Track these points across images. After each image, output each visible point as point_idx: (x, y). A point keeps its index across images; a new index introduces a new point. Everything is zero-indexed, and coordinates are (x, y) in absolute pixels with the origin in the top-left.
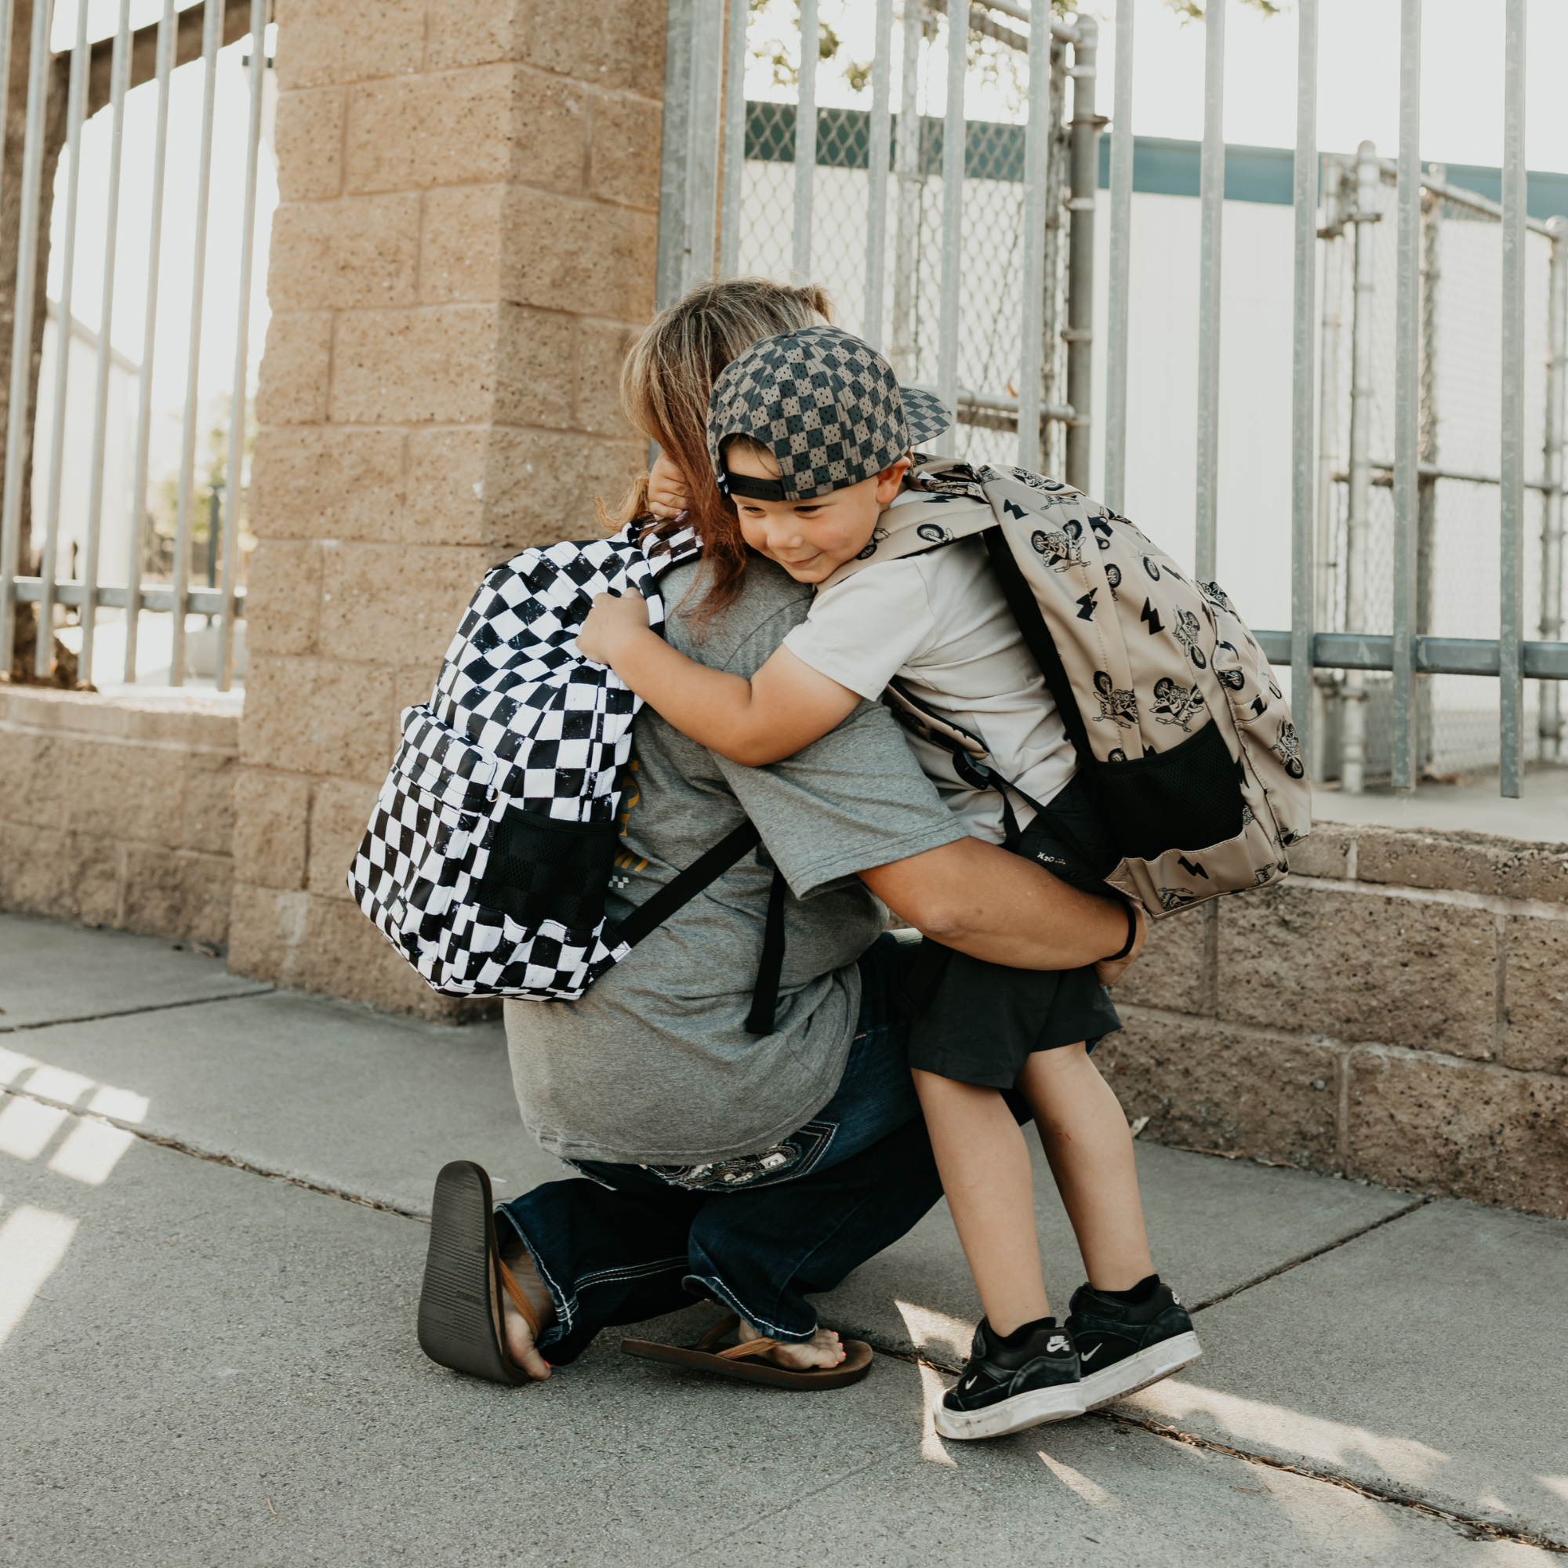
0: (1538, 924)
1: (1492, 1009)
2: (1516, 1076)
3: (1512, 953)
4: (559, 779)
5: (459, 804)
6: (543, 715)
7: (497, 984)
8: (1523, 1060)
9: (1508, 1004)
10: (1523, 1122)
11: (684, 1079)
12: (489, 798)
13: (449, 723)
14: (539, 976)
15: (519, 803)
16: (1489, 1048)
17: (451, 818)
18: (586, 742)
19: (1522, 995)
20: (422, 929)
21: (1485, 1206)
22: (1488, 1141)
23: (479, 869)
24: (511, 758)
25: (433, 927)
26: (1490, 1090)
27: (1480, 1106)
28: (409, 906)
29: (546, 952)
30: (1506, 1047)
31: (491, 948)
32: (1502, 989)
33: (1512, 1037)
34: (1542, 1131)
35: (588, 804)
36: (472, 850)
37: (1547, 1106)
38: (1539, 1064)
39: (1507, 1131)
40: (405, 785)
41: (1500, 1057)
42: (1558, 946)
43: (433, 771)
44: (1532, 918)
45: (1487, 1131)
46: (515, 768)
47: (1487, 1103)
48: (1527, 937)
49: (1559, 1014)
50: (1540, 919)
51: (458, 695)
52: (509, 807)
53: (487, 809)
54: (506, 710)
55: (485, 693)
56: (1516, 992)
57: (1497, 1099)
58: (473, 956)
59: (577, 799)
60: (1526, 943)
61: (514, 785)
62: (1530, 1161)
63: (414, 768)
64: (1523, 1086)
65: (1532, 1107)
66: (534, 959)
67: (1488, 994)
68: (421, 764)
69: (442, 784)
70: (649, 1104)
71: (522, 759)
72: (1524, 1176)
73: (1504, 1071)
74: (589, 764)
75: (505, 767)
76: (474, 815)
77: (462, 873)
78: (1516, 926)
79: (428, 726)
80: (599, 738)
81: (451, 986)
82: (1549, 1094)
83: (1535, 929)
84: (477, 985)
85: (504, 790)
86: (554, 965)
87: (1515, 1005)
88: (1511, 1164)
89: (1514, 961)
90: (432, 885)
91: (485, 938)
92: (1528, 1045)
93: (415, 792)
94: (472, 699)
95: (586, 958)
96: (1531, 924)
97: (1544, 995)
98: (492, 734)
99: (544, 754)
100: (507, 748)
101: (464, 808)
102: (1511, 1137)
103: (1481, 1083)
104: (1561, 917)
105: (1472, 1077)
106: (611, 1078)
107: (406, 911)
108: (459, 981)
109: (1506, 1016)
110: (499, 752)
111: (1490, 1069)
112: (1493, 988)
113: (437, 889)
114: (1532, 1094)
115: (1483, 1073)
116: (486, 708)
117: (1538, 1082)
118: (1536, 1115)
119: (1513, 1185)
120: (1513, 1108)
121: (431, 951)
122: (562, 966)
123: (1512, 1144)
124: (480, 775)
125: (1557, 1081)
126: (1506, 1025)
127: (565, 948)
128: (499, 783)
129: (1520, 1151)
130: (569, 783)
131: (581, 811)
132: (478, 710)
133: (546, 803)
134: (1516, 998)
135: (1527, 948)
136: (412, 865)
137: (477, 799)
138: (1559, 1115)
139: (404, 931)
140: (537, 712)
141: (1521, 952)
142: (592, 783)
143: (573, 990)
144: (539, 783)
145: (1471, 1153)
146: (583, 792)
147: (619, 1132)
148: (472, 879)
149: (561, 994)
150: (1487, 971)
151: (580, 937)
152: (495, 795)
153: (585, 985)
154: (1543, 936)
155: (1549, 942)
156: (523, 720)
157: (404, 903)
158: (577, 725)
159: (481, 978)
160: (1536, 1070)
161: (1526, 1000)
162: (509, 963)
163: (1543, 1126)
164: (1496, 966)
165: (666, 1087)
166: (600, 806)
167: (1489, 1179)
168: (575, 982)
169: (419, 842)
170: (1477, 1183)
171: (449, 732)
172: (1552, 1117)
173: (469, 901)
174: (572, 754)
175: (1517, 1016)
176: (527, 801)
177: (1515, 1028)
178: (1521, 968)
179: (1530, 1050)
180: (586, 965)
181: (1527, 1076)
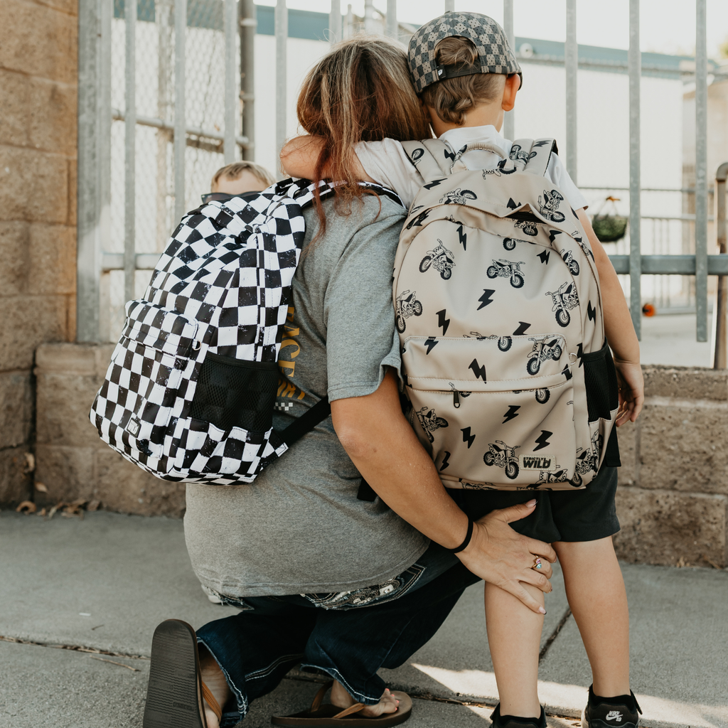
0: (660, 409)
1: (633, 457)
2: (647, 492)
3: (644, 426)
4: (240, 333)
5: (174, 352)
6: (226, 292)
7: (203, 471)
8: (651, 483)
9: (642, 453)
10: (652, 517)
11: (343, 534)
12: (194, 347)
13: (163, 303)
14: (230, 465)
15: (214, 350)
16: (632, 479)
17: (168, 361)
18: (256, 307)
19: (650, 448)
20: (152, 437)
21: (631, 564)
22: (632, 529)
23: (190, 395)
24: (208, 321)
25: (159, 435)
26: (632, 500)
27: (627, 510)
28: (142, 422)
29: (235, 449)
30: (640, 477)
31: (199, 447)
32: (639, 446)
33: (645, 471)
34: (663, 521)
35: (260, 349)
36: (184, 383)
37: (666, 507)
38: (660, 484)
39: (643, 522)
40: (133, 346)
41: (638, 483)
42: (671, 420)
43: (153, 335)
44: (656, 406)
45: (631, 523)
46: (211, 327)
47: (631, 508)
48: (653, 416)
49: (672, 457)
50: (661, 406)
51: (168, 287)
52: (208, 352)
53: (193, 354)
54: (200, 292)
55: (186, 284)
56: (647, 447)
57: (637, 506)
58: (187, 452)
59: (253, 345)
60: (652, 420)
61: (211, 338)
62: (655, 538)
63: (139, 334)
64: (652, 498)
65: (656, 508)
66: (226, 454)
67: (631, 449)
68: (144, 332)
69: (161, 341)
70: (317, 551)
71: (215, 321)
72: (652, 545)
73: (640, 490)
74: (259, 321)
75: (204, 327)
76: (185, 359)
77: (178, 398)
78: (646, 411)
79: (148, 308)
80: (263, 304)
81: (173, 473)
82: (667, 500)
83: (658, 412)
84: (191, 472)
85: (204, 342)
86: (240, 458)
87: (647, 454)
88: (645, 540)
89: (646, 430)
90: (158, 407)
91: (196, 440)
92: (654, 475)
93: (141, 349)
94: (177, 289)
95: (260, 454)
96: (655, 409)
97: (663, 447)
98: (193, 307)
99: (229, 317)
100: (205, 315)
101: (178, 354)
102: (645, 525)
103: (627, 497)
104: (672, 404)
105: (622, 495)
106: (291, 536)
107: (140, 426)
108: (179, 469)
109: (641, 461)
110: (198, 318)
111: (632, 490)
112: (634, 445)
113: (162, 409)
114: (658, 502)
115: (628, 492)
116: (187, 292)
117: (660, 495)
118: (660, 512)
119: (646, 551)
120: (646, 509)
121: (157, 450)
122: (245, 458)
123: (645, 529)
124: (188, 332)
125: (671, 493)
126: (640, 465)
127: (247, 445)
128: (200, 337)
129: (650, 533)
130: (247, 335)
131: (256, 354)
132: (182, 293)
133: (232, 349)
134: (647, 450)
135: (653, 422)
136: (139, 397)
137: (187, 348)
138: (673, 511)
139: (140, 438)
140: (221, 290)
141: (650, 425)
142: (262, 335)
143: (250, 475)
144: (228, 336)
145: (623, 536)
146: (256, 341)
147: (291, 572)
148: (186, 401)
149: (242, 478)
150: (630, 436)
151: (256, 438)
152: (199, 344)
153: (257, 472)
154: (663, 415)
155: (667, 418)
156: (213, 296)
157: (137, 421)
158: (248, 296)
159: (193, 467)
160: (658, 488)
161: (653, 451)
162: (211, 457)
163: (663, 518)
164: (635, 434)
165: (331, 539)
166: (268, 351)
167: (633, 549)
168: (252, 470)
169: (144, 382)
170: (626, 552)
171: (163, 309)
172: (669, 513)
173: (184, 416)
174: (248, 315)
175: (648, 459)
176: (219, 348)
177: (646, 466)
178: (650, 434)
179: (656, 477)
180: (259, 458)
181: (653, 492)
